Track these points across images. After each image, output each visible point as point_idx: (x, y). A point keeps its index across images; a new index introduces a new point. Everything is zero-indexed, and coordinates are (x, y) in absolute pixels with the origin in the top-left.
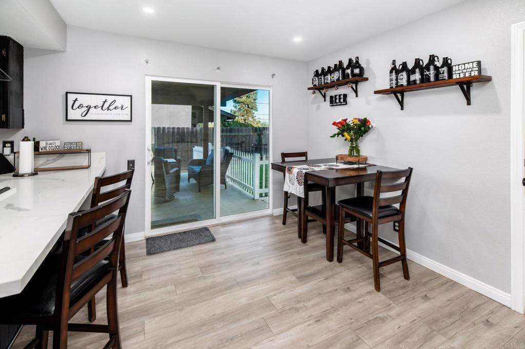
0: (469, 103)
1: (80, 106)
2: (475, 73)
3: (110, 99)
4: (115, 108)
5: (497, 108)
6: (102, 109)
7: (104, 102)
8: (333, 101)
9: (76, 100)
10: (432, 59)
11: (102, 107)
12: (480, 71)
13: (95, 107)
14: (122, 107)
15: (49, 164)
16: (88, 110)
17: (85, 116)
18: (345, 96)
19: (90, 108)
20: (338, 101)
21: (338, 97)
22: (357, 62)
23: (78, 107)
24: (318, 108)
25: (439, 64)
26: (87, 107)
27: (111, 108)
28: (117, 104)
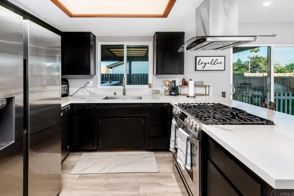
1: (202, 63)
3: (215, 58)
4: (217, 63)
6: (211, 64)
7: (212, 61)
9: (200, 60)
11: (211, 63)
13: (208, 63)
14: (220, 63)
16: (205, 65)
17: (204, 68)
19: (206, 64)
23: (201, 64)
26: (205, 63)
27: (215, 63)
28: (219, 61)
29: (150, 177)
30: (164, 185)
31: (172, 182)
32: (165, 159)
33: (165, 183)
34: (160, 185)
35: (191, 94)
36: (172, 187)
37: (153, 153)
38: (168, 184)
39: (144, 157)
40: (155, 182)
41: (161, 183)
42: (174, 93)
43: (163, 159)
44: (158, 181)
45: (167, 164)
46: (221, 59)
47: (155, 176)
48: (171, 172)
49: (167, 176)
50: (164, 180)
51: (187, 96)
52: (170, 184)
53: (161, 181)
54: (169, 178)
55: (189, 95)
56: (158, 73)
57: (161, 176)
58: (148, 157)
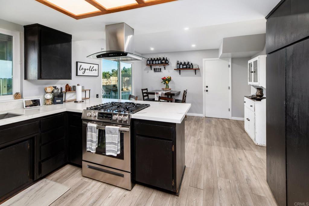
0: (196, 74)
1: (82, 69)
2: (198, 68)
3: (92, 65)
4: (94, 70)
5: (200, 75)
7: (90, 67)
8: (155, 70)
10: (188, 63)
11: (89, 69)
12: (198, 67)
13: (87, 69)
14: (96, 70)
15: (71, 97)
17: (84, 74)
18: (160, 69)
19: (85, 70)
20: (157, 70)
21: (157, 69)
22: (167, 59)
24: (148, 72)
25: (190, 64)
27: (92, 70)
28: (94, 68)
29: (65, 199)
30: (85, 192)
31: (90, 184)
32: (65, 175)
33: (85, 190)
34: (82, 194)
35: (79, 99)
36: (93, 186)
37: (44, 180)
38: (87, 188)
39: (37, 191)
40: (75, 196)
41: (81, 192)
42: (60, 101)
43: (62, 176)
44: (77, 194)
45: (72, 176)
46: (96, 67)
47: (70, 194)
48: (81, 179)
49: (81, 185)
50: (82, 189)
51: (75, 102)
52: (90, 187)
53: (80, 191)
54: (84, 184)
55: (77, 101)
56: (42, 78)
57: (76, 188)
58: (42, 187)
